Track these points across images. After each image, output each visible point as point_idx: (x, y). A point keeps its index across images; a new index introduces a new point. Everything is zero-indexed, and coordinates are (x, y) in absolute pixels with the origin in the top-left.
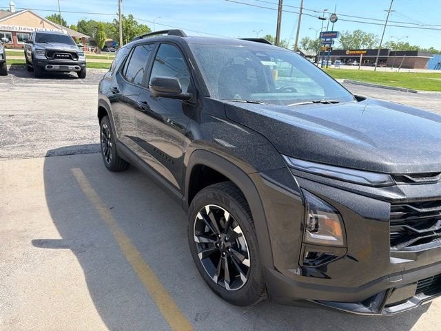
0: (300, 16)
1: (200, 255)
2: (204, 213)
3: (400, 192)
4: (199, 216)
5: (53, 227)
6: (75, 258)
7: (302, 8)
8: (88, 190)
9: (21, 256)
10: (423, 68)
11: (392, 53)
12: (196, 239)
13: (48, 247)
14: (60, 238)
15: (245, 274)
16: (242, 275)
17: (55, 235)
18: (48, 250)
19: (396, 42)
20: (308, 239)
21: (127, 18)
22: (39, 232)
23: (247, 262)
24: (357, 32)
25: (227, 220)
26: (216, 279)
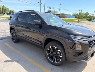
1: (48, 57)
2: (49, 48)
3: (89, 39)
4: (48, 49)
5: (7, 57)
6: (18, 63)
7: (45, 6)
8: (11, 47)
9: (3, 65)
10: (66, 18)
11: (61, 15)
12: (47, 54)
13: (9, 62)
14: (11, 59)
15: (61, 59)
16: (60, 59)
17: (9, 59)
18: (9, 63)
19: (61, 13)
20: (76, 50)
21: (3, 6)
22: (4, 59)
23: (61, 57)
24: (54, 11)
25: (56, 49)
26: (53, 61)
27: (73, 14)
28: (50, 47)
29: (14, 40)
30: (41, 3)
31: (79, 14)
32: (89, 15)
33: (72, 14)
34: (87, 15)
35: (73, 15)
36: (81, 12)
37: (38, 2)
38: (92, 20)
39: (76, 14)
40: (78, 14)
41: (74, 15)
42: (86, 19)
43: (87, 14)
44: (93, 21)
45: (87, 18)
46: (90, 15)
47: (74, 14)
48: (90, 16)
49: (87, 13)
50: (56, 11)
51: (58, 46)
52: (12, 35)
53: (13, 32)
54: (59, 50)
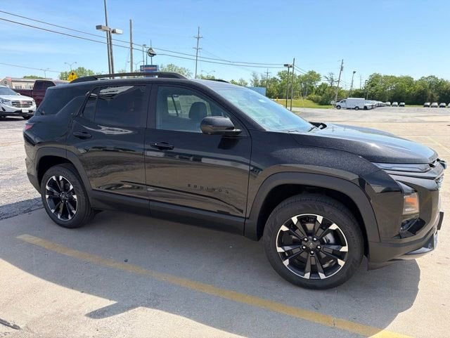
0: (131, 51)
7: (132, 44)
20: (404, 213)
23: (345, 249)
24: (169, 66)
25: (320, 222)
26: (307, 276)
27: (256, 81)
28: (295, 220)
29: (65, 214)
30: (114, 32)
31: (279, 78)
32: (319, 83)
33: (252, 78)
34: (311, 81)
35: (256, 85)
36: (291, 70)
37: (99, 27)
38: (338, 104)
39: (268, 81)
40: (274, 80)
41: (262, 82)
42: (310, 99)
43: (313, 77)
44: (339, 107)
45: (313, 96)
46: (323, 81)
47: (260, 79)
48: (324, 85)
49: (312, 73)
50: (180, 68)
51: (329, 212)
52: (53, 193)
53: (58, 178)
54: (334, 227)
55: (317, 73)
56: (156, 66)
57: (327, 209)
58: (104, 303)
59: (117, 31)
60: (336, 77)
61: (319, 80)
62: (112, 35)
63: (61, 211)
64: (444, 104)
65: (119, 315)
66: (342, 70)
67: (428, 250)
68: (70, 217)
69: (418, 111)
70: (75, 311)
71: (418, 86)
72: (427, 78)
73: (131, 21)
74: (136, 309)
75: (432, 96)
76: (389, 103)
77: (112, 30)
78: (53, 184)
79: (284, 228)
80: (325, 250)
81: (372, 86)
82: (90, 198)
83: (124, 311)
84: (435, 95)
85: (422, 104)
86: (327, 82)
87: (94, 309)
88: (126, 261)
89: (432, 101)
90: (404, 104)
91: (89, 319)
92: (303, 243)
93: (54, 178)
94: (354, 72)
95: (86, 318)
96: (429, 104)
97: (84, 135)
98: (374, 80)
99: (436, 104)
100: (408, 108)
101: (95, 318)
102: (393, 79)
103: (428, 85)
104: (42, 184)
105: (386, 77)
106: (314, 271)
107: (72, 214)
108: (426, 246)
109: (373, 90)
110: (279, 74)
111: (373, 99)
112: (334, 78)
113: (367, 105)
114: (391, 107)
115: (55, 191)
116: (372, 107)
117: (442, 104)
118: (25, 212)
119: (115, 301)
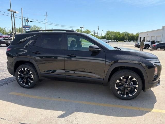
0: (22, 20)
1: (119, 92)
7: (22, 17)
24: (34, 26)
25: (130, 78)
26: (125, 96)
28: (122, 78)
29: (27, 83)
30: (15, 12)
36: (82, 29)
37: (9, 10)
43: (88, 32)
50: (38, 27)
51: (133, 75)
52: (21, 75)
53: (24, 69)
54: (134, 79)
55: (89, 30)
56: (30, 26)
57: (132, 74)
58: (61, 113)
59: (17, 12)
60: (96, 32)
61: (90, 33)
62: (15, 13)
63: (25, 82)
64: (130, 41)
65: (70, 116)
66: (98, 29)
67: (159, 84)
68: (29, 84)
69: (123, 43)
70: (52, 117)
71: (122, 35)
72: (124, 33)
73: (22, 8)
74: (74, 113)
75: (126, 38)
76: (113, 41)
77: (14, 11)
78: (22, 72)
79: (118, 81)
80: (131, 87)
81: (108, 35)
82: (39, 76)
83: (70, 114)
84: (127, 38)
85: (124, 41)
86: (93, 34)
87: (59, 115)
88: (59, 98)
89: (126, 40)
90: (118, 41)
91: (59, 118)
92: (124, 85)
93: (22, 69)
94: (102, 30)
95: (58, 118)
96: (125, 41)
97: (37, 52)
98: (108, 33)
99: (128, 41)
100: (119, 42)
101: (61, 118)
102: (114, 33)
103: (125, 35)
104: (16, 72)
105: (112, 32)
106: (128, 94)
107: (30, 83)
108: (158, 83)
109: (108, 36)
110: (77, 30)
111: (108, 39)
112: (95, 32)
113: (107, 41)
114: (114, 42)
115: (22, 74)
116: (109, 42)
117: (132, 41)
118: (5, 84)
119: (65, 111)
